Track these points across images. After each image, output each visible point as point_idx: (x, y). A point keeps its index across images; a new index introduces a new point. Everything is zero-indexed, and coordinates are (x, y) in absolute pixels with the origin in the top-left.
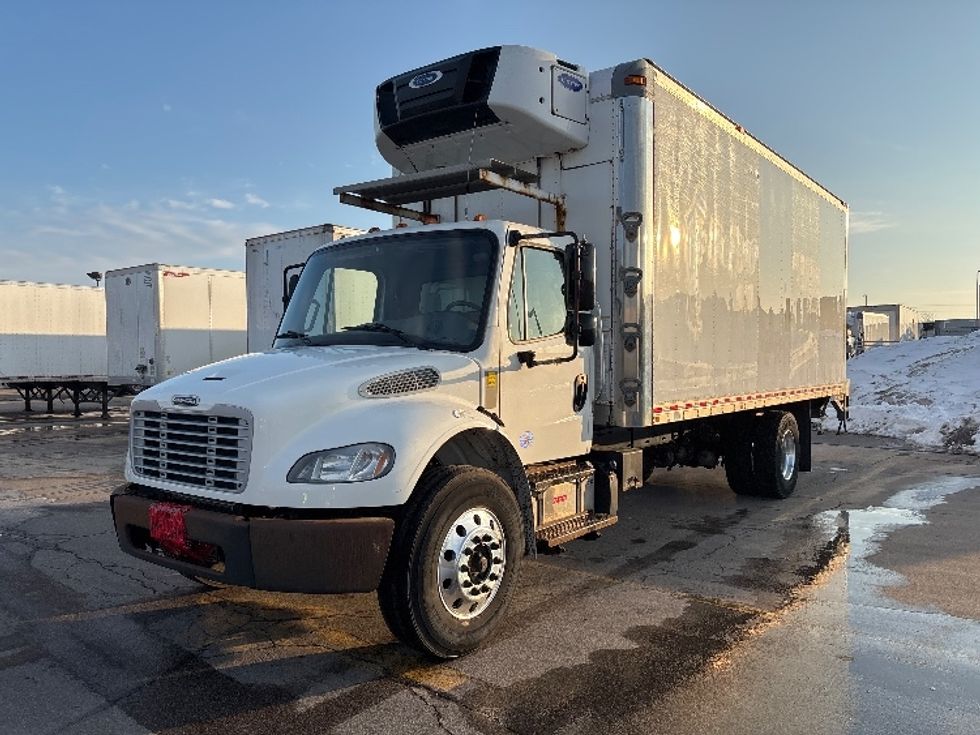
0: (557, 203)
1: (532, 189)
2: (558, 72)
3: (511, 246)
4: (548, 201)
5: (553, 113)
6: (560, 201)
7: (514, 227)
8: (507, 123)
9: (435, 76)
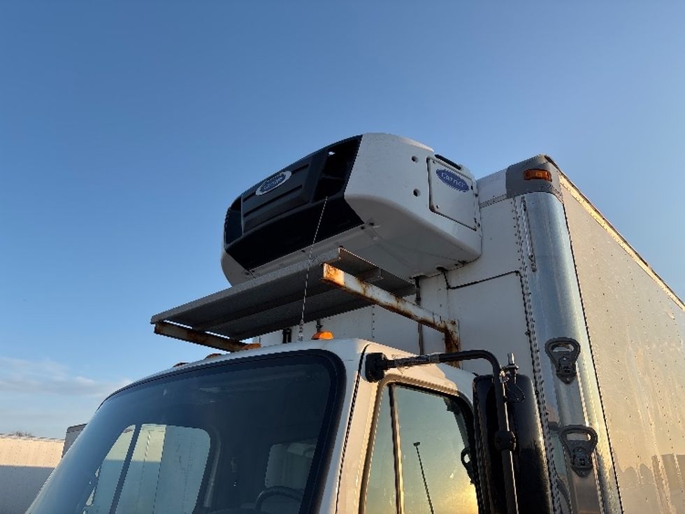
0: (445, 330)
1: (408, 305)
2: (436, 167)
3: (370, 379)
4: (432, 325)
5: (432, 209)
6: (450, 327)
7: (373, 348)
8: (372, 224)
9: (284, 177)
